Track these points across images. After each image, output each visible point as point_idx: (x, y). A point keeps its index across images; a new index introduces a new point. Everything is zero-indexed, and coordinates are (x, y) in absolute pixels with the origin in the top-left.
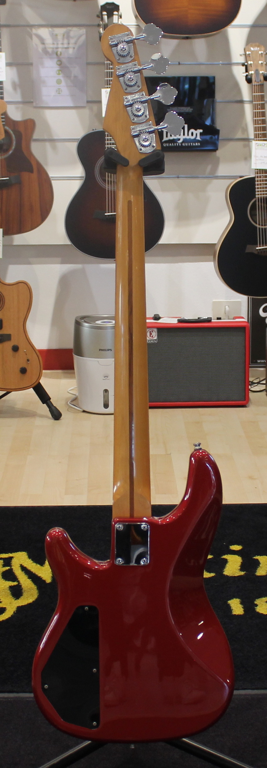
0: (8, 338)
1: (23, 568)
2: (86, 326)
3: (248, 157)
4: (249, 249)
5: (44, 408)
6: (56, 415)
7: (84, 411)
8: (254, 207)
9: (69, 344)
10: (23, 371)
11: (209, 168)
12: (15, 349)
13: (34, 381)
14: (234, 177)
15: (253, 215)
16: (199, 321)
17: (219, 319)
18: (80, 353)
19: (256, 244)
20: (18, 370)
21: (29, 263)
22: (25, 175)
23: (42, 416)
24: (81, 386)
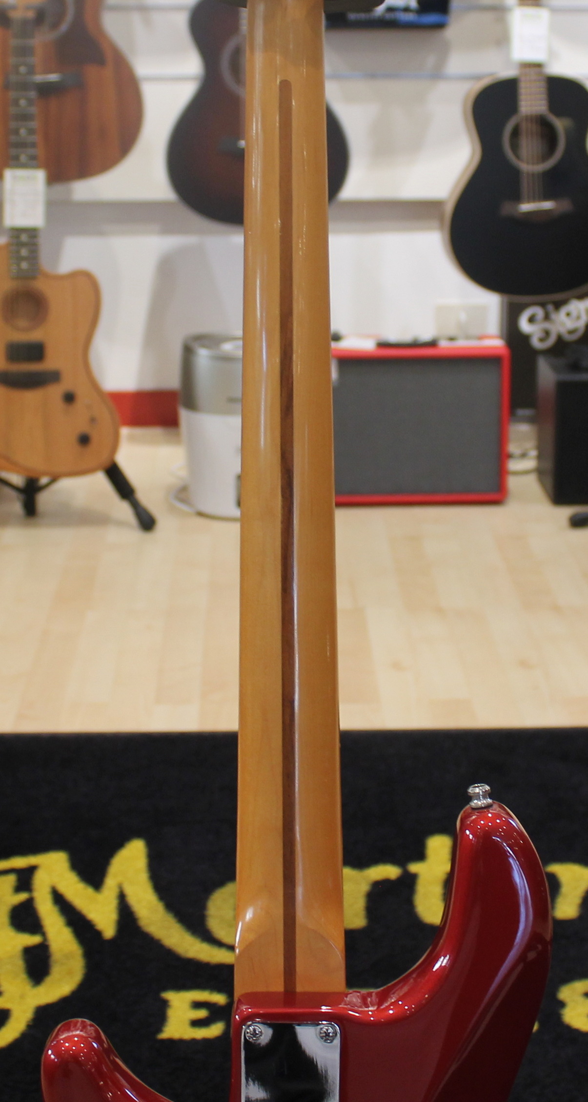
0: (53, 377)
1: (59, 899)
2: (203, 355)
3: (502, 40)
4: (507, 209)
5: (124, 509)
6: (147, 522)
7: (201, 514)
8: (516, 133)
9: (172, 381)
10: (84, 440)
11: (431, 61)
12: (69, 398)
13: (104, 459)
14: (478, 78)
15: (515, 147)
16: (415, 345)
17: (452, 339)
18: (191, 404)
19: (517, 198)
20: (73, 439)
21: (100, 233)
22: (92, 72)
23: (120, 524)
24: (194, 461)
